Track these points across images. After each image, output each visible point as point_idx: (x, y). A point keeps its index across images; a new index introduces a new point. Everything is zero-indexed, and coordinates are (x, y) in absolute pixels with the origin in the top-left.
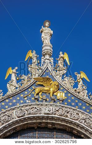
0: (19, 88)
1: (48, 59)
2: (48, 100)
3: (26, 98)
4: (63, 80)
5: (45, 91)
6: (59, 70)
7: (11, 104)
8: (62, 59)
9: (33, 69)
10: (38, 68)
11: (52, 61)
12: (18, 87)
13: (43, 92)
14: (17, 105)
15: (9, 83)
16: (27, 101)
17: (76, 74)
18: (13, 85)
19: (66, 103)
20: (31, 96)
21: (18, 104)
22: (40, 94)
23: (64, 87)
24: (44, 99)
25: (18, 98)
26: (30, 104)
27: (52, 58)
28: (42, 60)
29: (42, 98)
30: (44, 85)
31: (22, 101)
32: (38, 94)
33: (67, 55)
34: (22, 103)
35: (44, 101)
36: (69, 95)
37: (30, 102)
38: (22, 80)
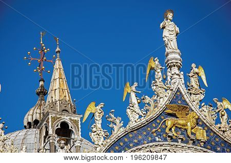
0: (145, 116)
1: (178, 75)
2: (184, 139)
3: (155, 134)
4: (201, 109)
5: (180, 125)
6: (194, 94)
7: (136, 141)
8: (196, 76)
9: (159, 88)
10: (166, 88)
11: (182, 77)
12: (143, 115)
13: (176, 127)
14: (144, 144)
15: (129, 108)
16: (157, 139)
17: (216, 101)
18: (135, 112)
19: (209, 147)
20: (161, 132)
21: (146, 142)
22: (173, 129)
23: (205, 121)
24: (180, 138)
25: (145, 133)
26: (161, 143)
27: (182, 73)
28: (169, 74)
29: (176, 136)
30: (178, 116)
31: (150, 139)
32: (170, 129)
33: (203, 71)
34: (151, 142)
35: (180, 140)
36: (212, 134)
37: (160, 140)
38: (146, 105)
